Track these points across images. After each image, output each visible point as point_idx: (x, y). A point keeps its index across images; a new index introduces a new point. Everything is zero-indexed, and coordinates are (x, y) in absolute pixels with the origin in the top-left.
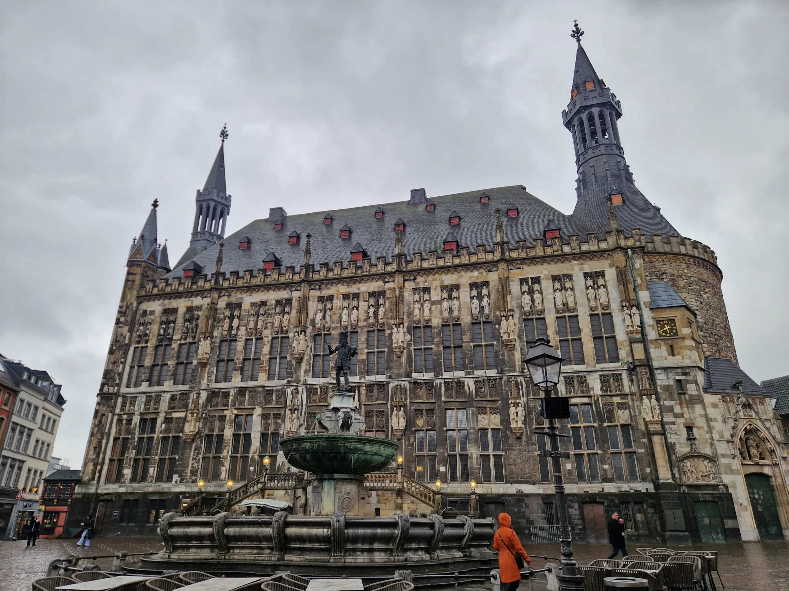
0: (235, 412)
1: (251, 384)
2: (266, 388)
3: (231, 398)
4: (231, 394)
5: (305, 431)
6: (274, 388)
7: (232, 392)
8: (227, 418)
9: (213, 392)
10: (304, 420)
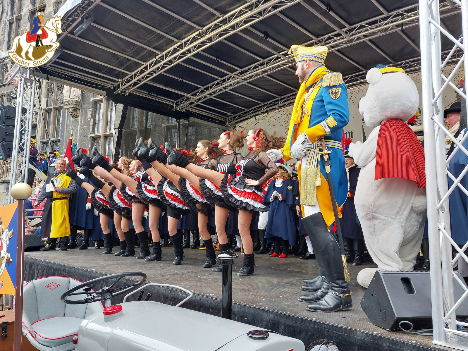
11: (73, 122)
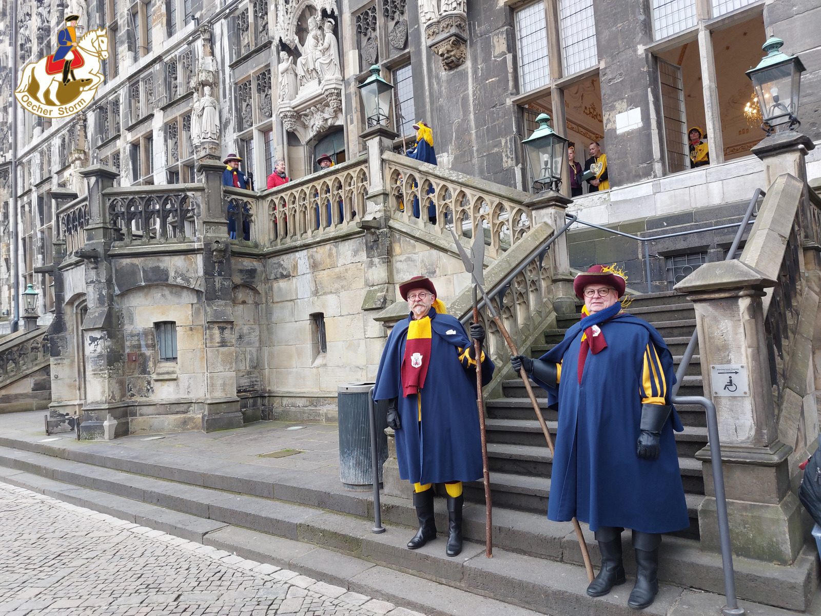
0: (130, 137)
1: (144, 61)
2: (167, 59)
3: (121, 108)
4: (121, 101)
5: (235, 136)
6: (177, 53)
7: (123, 93)
8: (121, 156)
9: (101, 108)
10: (230, 109)
11: (449, 81)
